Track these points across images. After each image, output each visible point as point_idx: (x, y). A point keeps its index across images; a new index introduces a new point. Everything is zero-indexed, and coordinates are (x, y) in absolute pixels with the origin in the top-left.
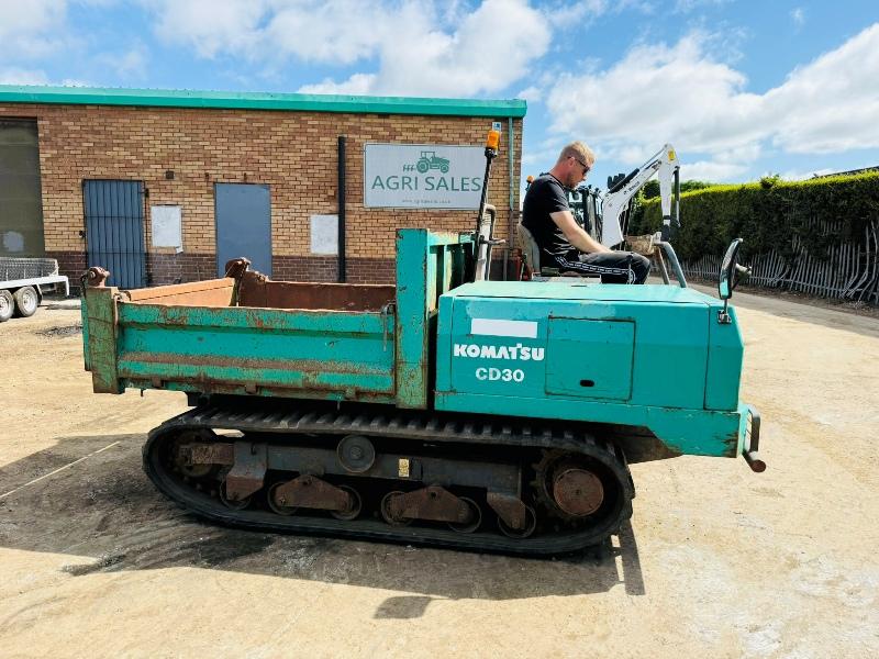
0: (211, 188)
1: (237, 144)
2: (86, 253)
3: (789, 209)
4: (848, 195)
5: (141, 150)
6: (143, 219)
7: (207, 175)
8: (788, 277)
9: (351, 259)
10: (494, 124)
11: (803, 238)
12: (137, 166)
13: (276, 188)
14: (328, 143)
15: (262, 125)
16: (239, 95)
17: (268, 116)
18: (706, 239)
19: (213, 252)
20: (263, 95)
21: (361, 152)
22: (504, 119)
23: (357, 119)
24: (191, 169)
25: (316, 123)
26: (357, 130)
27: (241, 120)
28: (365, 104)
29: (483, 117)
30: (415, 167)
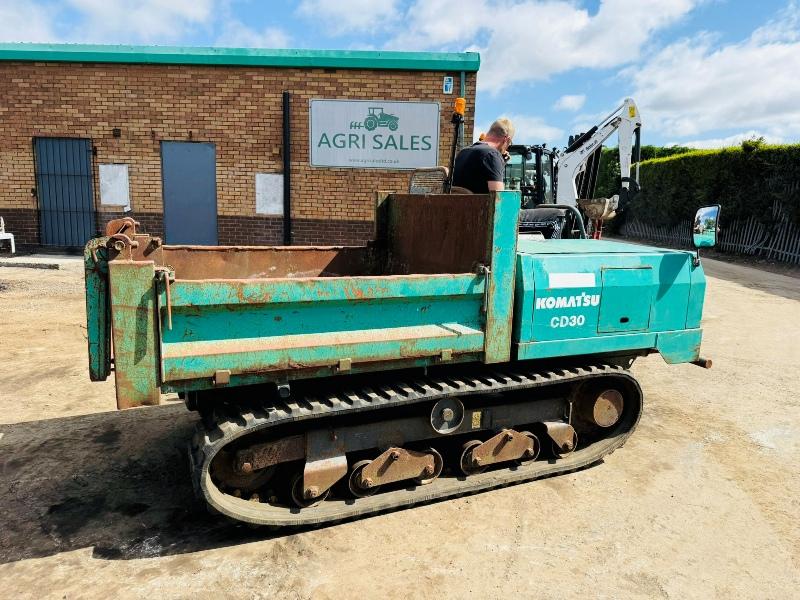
0: (157, 147)
1: (182, 101)
2: (39, 212)
3: (770, 173)
5: (88, 107)
6: (92, 177)
7: (153, 133)
8: (766, 245)
9: (298, 220)
10: (446, 78)
11: (784, 203)
12: (85, 124)
13: (221, 146)
14: (274, 99)
15: (207, 81)
16: (182, 50)
17: (213, 72)
18: (685, 204)
19: (161, 211)
20: (206, 49)
21: (307, 109)
22: (455, 74)
23: (303, 75)
24: (137, 126)
25: (262, 78)
26: (302, 86)
27: (186, 76)
28: (310, 58)
29: (435, 71)
30: (362, 125)
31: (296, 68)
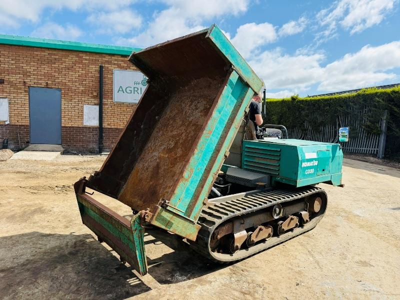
0: (27, 89)
1: (42, 66)
3: (303, 109)
7: (25, 82)
9: (106, 128)
11: (310, 122)
13: (65, 91)
14: (94, 68)
15: (57, 57)
16: (44, 40)
17: (61, 53)
19: (28, 124)
20: (58, 41)
21: (112, 74)
23: (110, 57)
24: (15, 78)
25: (88, 58)
26: (109, 63)
27: (45, 54)
30: (140, 83)
31: (107, 54)
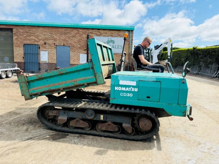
1: (62, 36)
2: (24, 63)
3: (200, 55)
4: (215, 51)
5: (38, 37)
6: (38, 54)
7: (54, 43)
8: (199, 72)
10: (126, 32)
11: (203, 62)
12: (37, 41)
13: (71, 47)
14: (85, 36)
15: (68, 31)
16: (63, 24)
17: (70, 29)
18: (179, 62)
19: (56, 63)
22: (129, 31)
23: (92, 30)
24: (50, 42)
25: (82, 31)
26: (92, 33)
27: (63, 30)
28: (94, 27)
29: (123, 30)
30: (106, 42)
31: (90, 29)
